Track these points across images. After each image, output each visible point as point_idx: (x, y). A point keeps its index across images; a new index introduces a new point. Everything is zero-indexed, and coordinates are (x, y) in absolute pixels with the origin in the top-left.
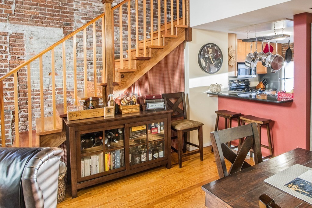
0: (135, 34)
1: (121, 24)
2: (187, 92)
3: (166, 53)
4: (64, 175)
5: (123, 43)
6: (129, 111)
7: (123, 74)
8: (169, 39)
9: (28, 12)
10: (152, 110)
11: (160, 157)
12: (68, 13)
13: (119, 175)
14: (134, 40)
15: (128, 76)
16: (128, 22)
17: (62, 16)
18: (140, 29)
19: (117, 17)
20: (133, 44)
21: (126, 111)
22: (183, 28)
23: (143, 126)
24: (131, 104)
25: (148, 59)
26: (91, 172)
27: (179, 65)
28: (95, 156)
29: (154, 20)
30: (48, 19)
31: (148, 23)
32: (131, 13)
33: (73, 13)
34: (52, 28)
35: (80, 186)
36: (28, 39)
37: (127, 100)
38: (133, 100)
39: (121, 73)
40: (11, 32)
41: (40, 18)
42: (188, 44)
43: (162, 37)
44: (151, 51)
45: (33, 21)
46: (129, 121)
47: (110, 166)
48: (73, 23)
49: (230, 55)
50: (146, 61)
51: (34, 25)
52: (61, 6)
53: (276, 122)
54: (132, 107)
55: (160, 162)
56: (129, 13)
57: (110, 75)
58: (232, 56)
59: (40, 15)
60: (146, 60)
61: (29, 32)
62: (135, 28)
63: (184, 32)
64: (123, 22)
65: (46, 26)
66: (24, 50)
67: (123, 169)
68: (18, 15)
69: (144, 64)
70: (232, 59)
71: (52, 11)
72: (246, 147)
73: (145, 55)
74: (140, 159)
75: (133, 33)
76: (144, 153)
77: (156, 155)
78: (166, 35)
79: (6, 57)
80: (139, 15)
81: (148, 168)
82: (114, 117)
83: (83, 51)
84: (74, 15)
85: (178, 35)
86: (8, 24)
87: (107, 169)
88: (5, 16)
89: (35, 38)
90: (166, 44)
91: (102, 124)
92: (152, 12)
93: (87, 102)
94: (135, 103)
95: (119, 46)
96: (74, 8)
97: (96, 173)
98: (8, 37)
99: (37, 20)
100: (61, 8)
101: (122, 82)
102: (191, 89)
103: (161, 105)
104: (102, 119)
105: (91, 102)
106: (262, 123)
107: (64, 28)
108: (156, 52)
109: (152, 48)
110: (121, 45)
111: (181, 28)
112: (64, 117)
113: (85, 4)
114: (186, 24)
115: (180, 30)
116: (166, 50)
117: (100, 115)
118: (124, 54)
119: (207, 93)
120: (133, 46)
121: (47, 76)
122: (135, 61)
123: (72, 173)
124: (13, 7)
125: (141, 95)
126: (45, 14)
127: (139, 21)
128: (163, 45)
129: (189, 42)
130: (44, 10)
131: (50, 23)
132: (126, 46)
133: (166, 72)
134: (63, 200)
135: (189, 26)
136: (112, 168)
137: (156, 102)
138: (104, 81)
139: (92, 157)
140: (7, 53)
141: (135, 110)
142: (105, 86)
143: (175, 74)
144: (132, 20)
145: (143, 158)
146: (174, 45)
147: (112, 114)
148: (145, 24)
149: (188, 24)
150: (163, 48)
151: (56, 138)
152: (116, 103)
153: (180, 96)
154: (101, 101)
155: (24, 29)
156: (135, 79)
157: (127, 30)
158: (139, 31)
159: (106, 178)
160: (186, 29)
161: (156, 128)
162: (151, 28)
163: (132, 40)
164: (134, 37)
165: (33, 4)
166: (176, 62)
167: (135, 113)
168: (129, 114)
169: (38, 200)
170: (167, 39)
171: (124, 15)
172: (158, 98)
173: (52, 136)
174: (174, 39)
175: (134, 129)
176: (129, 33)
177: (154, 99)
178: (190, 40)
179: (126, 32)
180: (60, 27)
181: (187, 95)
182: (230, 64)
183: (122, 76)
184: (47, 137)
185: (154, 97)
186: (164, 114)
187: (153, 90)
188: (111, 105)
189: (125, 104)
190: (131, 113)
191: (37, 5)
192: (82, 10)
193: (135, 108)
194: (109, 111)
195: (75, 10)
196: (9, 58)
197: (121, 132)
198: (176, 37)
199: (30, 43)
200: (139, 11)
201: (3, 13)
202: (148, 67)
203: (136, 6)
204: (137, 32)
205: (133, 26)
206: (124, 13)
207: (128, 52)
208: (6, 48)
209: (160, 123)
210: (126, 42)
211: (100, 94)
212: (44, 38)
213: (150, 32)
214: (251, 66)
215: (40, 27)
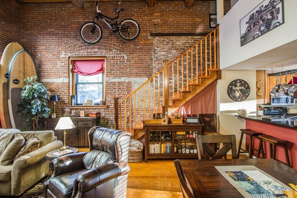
0: (186, 77)
1: (178, 72)
2: (218, 114)
3: (202, 88)
4: (142, 150)
5: (179, 83)
6: (176, 122)
7: (174, 101)
8: (204, 79)
9: (134, 71)
10: (190, 123)
11: (195, 153)
12: (151, 69)
13: (168, 157)
14: (185, 81)
15: (177, 102)
16: (182, 71)
17: (148, 71)
18: (190, 74)
19: (175, 68)
20: (185, 83)
21: (174, 122)
22: (215, 71)
23: (184, 132)
24: (177, 119)
25: (189, 92)
26: (154, 152)
27: (212, 95)
28: (157, 144)
29: (198, 67)
30: (142, 73)
31: (195, 69)
32: (183, 65)
33: (152, 69)
34: (143, 78)
35: (149, 157)
36: (133, 84)
37: (175, 116)
38: (179, 116)
39: (173, 100)
40: (127, 81)
41: (138, 73)
42: (219, 81)
43: (199, 78)
44: (192, 87)
45: (135, 75)
46: (174, 128)
47: (164, 151)
48: (152, 74)
49: (259, 87)
50: (188, 94)
51: (136, 77)
52: (147, 66)
53: (295, 144)
54: (178, 120)
55: (194, 156)
56: (182, 65)
57: (167, 101)
58: (260, 88)
59: (138, 72)
60: (188, 92)
61: (134, 81)
62: (186, 73)
63: (216, 73)
64: (179, 71)
65: (141, 77)
66: (132, 89)
67: (171, 154)
68: (130, 73)
69: (187, 95)
70: (261, 90)
71: (143, 69)
72: (225, 149)
73: (187, 90)
74: (182, 151)
75: (185, 77)
76: (184, 148)
77: (192, 151)
78: (202, 76)
79: (125, 93)
80: (189, 65)
81: (186, 158)
82: (167, 125)
83: (158, 89)
84: (153, 70)
85: (210, 76)
86: (126, 78)
87: (162, 152)
88: (125, 74)
89: (136, 83)
90: (202, 82)
91: (160, 128)
92: (197, 62)
93: (154, 115)
94: (179, 118)
95: (177, 85)
96: (153, 66)
97: (157, 153)
98: (126, 84)
99: (138, 75)
100: (147, 67)
101: (174, 106)
102: (221, 112)
103: (196, 121)
104: (161, 125)
105: (156, 116)
106: (276, 142)
107: (149, 77)
108: (195, 88)
109: (192, 85)
110: (178, 84)
111: (214, 71)
112: (144, 122)
113: (158, 63)
114: (217, 68)
115: (212, 72)
116: (202, 86)
117: (160, 123)
118: (180, 89)
119: (235, 116)
120: (185, 85)
121: (141, 102)
122: (181, 93)
123: (145, 149)
124: (128, 69)
125: (185, 113)
126: (141, 71)
127: (189, 69)
128: (199, 83)
129: (219, 80)
130: (140, 69)
131: (142, 75)
132: (180, 84)
133: (203, 100)
134: (141, 162)
135: (219, 69)
136: (165, 152)
137: (192, 118)
138: (164, 105)
139: (155, 144)
140: (125, 91)
141: (180, 122)
142: (163, 107)
143: (209, 102)
144: (184, 69)
145: (183, 151)
146: (208, 82)
147: (166, 123)
148: (192, 70)
149: (218, 68)
150: (200, 85)
151: (141, 132)
152: (169, 117)
153: (213, 116)
154: (161, 115)
155: (132, 79)
156: (182, 104)
157: (181, 75)
158: (189, 75)
159: (161, 157)
160: (217, 71)
161: (192, 134)
162: (197, 72)
163: (184, 81)
164: (186, 79)
165: (136, 67)
166: (210, 93)
167: (179, 124)
168: (176, 124)
169: (119, 151)
170: (203, 79)
171: (180, 66)
172: (194, 116)
173: (139, 130)
174: (208, 79)
175: (178, 133)
176: (182, 76)
177: (192, 116)
178: (221, 79)
179: (180, 76)
180: (147, 77)
181: (219, 115)
182: (258, 94)
183: (174, 102)
184: (137, 131)
185: (192, 115)
186: (197, 126)
187: (194, 111)
188: (166, 118)
189: (174, 118)
190: (177, 124)
191: (137, 67)
192: (157, 67)
193: (180, 121)
194: (164, 121)
195: (154, 67)
196: (126, 93)
197: (170, 133)
198: (209, 77)
199: (134, 86)
200: (189, 63)
201: (125, 73)
202: (190, 97)
203: (187, 60)
204: (187, 76)
205: (185, 72)
206: (179, 65)
207: (182, 88)
208: (125, 88)
209: (195, 132)
210: (181, 82)
211: (161, 112)
212: (140, 83)
213: (196, 75)
214: (276, 95)
215: (138, 78)
